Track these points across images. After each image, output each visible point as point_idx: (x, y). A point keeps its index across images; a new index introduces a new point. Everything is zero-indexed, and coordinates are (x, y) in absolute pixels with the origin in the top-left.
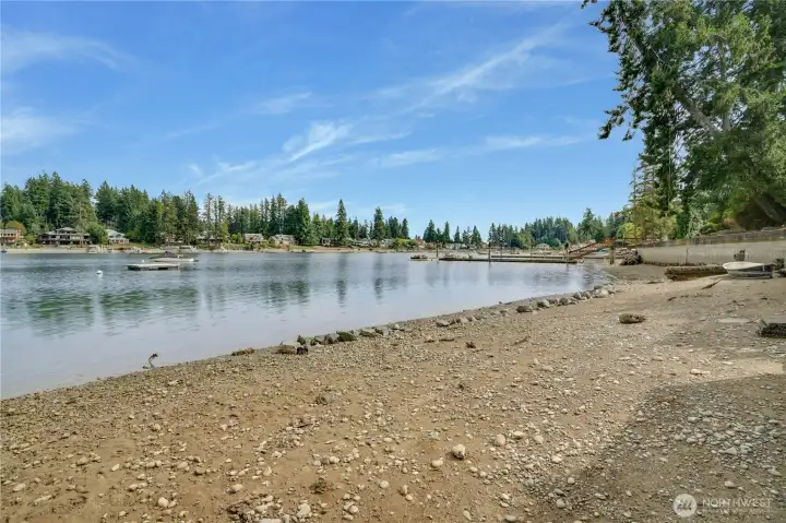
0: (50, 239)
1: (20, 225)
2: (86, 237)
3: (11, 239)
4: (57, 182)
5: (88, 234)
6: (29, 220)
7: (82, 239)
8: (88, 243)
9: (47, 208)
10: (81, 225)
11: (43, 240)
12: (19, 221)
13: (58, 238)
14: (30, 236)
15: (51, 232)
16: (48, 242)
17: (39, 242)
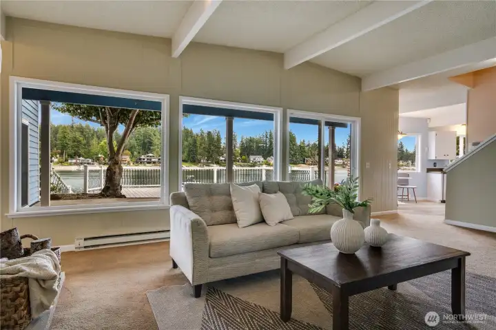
0: (142, 160)
1: (130, 153)
3: (125, 161)
6: (133, 150)
7: (157, 160)
9: (142, 142)
10: (156, 152)
11: (139, 161)
12: (129, 150)
13: (146, 160)
14: (134, 158)
15: (143, 157)
16: (141, 163)
17: (137, 162)
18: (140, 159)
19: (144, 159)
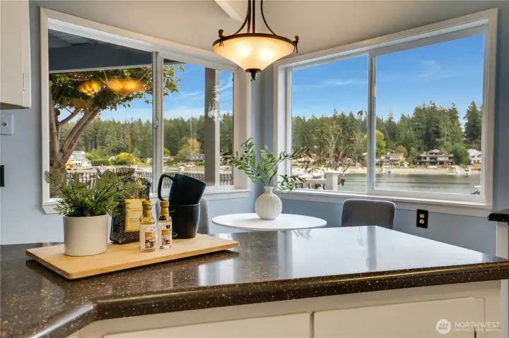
0: (423, 160)
1: (404, 149)
2: (450, 158)
3: (397, 161)
4: (433, 108)
5: (452, 155)
6: (410, 144)
7: (447, 159)
8: (452, 163)
9: (424, 132)
10: (445, 147)
11: (419, 161)
12: (404, 145)
13: (428, 159)
14: (410, 157)
15: (424, 155)
16: (421, 163)
17: (414, 163)
18: (419, 158)
19: (425, 158)
